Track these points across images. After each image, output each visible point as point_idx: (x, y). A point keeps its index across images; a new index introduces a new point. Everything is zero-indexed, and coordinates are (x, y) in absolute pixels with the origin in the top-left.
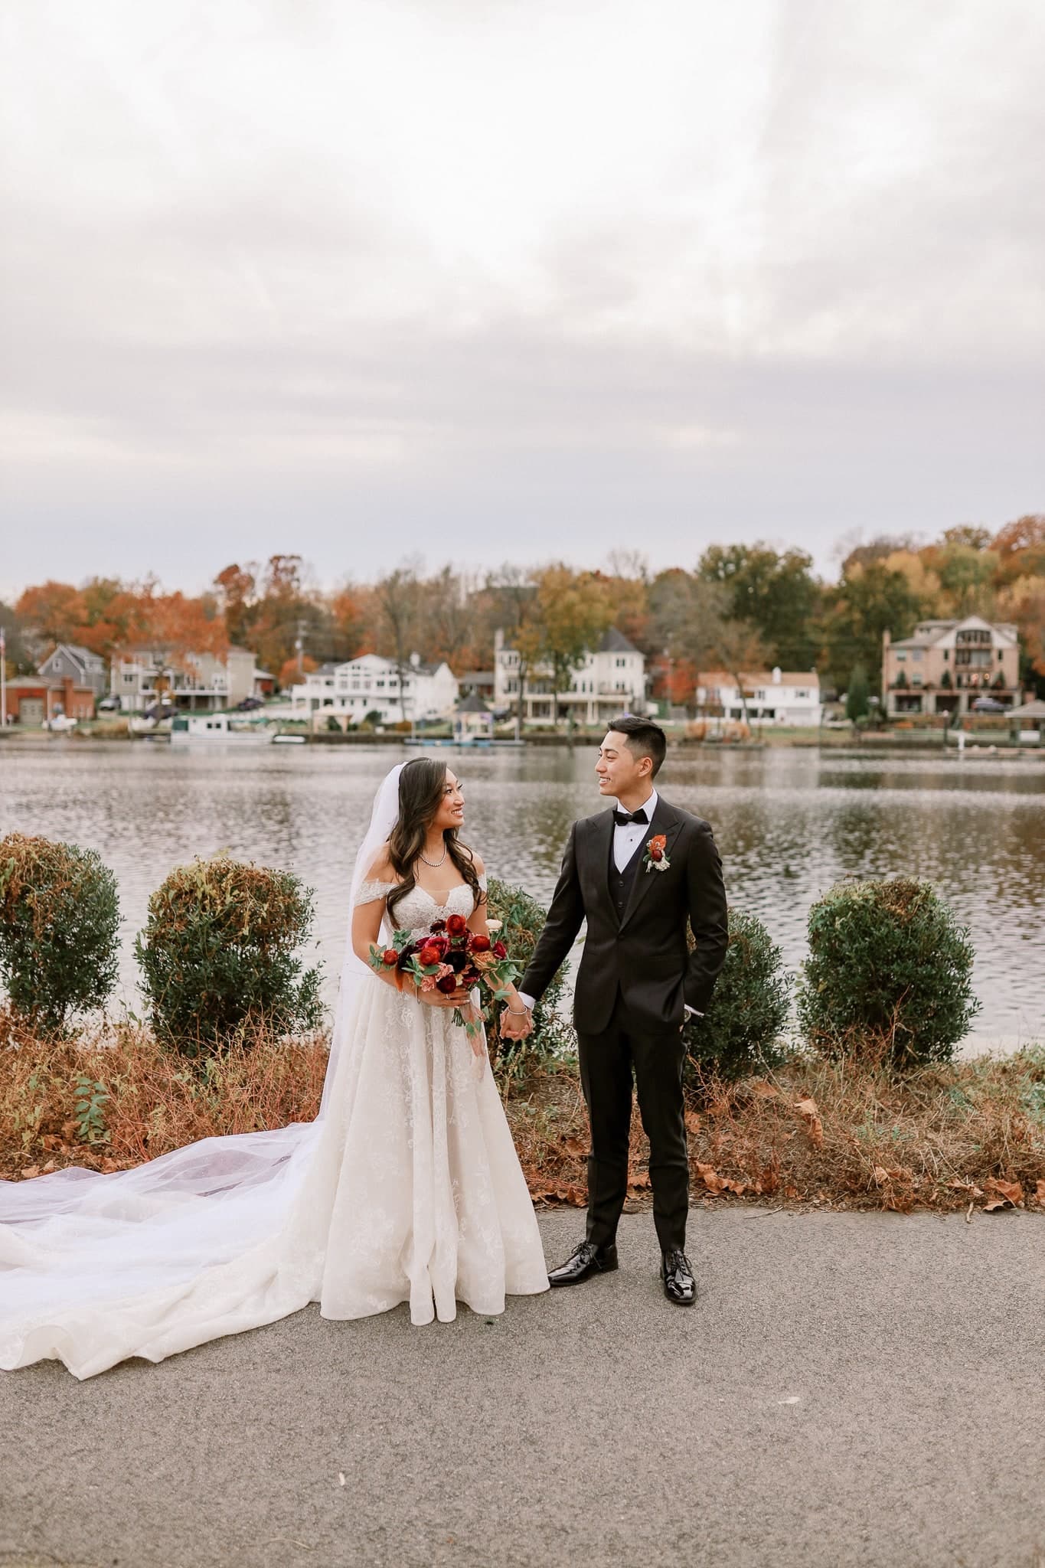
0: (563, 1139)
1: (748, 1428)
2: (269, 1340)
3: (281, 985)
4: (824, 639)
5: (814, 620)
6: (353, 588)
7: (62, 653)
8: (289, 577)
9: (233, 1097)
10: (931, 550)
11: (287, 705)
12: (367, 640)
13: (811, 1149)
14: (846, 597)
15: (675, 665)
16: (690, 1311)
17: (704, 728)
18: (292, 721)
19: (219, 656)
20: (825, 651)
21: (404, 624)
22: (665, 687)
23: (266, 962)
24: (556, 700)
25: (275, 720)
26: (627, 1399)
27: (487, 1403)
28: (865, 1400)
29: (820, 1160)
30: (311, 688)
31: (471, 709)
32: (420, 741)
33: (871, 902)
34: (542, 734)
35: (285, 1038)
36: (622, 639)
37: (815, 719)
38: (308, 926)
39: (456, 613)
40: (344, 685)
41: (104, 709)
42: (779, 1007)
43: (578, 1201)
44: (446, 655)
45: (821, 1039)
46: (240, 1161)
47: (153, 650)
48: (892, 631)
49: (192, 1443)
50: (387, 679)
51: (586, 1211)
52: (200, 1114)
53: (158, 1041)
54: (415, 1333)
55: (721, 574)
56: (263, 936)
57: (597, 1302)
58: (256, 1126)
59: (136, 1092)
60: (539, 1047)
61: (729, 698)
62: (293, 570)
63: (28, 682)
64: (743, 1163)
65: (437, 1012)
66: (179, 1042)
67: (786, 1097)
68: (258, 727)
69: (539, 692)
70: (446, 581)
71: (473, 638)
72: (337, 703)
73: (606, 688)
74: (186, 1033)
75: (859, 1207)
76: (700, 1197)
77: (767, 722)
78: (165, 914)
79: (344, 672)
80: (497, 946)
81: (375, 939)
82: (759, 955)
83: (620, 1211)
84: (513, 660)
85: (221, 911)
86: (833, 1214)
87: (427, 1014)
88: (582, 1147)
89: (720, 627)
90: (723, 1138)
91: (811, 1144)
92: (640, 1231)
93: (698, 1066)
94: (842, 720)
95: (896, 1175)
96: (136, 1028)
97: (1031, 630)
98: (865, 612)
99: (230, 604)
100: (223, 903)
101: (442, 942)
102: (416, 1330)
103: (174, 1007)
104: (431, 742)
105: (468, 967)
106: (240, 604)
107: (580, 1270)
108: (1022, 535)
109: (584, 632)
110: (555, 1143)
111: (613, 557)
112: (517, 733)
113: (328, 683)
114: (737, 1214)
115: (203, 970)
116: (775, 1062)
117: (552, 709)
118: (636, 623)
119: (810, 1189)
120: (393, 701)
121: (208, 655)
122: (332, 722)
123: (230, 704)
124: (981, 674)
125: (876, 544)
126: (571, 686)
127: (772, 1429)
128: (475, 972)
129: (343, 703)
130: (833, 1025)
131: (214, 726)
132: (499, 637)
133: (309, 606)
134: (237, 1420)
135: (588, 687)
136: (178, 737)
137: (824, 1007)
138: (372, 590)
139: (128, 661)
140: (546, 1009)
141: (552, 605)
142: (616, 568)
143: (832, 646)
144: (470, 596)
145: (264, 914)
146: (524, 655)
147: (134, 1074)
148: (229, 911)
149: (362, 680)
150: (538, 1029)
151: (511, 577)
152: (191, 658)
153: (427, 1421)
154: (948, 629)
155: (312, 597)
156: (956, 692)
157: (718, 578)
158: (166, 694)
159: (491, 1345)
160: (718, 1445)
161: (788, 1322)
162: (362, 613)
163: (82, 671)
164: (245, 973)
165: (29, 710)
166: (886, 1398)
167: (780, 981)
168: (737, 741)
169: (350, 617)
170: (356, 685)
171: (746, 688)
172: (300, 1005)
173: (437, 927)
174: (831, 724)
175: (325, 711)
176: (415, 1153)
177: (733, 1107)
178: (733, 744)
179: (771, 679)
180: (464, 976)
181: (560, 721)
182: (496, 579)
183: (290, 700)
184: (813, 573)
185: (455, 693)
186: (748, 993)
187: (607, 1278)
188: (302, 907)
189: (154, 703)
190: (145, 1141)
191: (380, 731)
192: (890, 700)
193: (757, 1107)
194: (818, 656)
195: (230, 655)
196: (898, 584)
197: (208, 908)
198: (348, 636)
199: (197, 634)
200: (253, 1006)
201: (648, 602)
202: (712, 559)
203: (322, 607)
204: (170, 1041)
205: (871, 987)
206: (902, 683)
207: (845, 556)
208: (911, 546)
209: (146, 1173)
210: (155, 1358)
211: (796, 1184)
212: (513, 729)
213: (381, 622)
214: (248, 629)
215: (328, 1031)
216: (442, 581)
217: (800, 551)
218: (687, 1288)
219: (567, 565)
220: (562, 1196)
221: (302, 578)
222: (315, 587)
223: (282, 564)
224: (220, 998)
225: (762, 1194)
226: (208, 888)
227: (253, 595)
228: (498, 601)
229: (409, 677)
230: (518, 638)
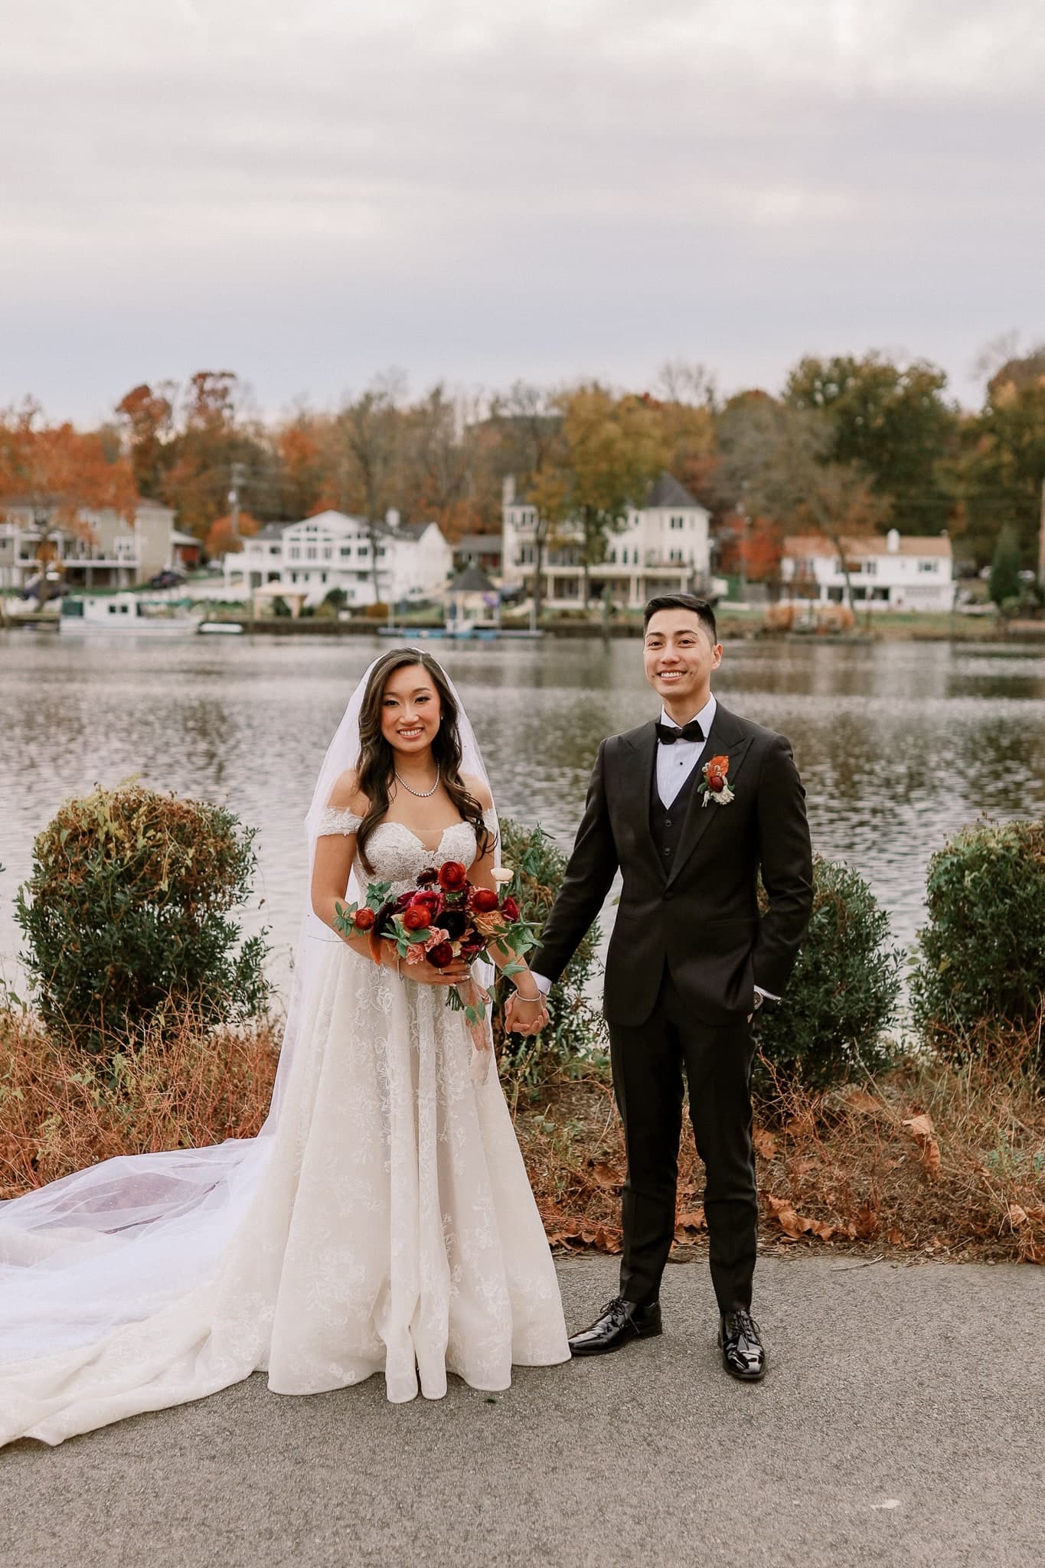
0: (591, 1164)
1: (830, 1538)
2: (200, 1419)
3: (213, 957)
4: (961, 489)
5: (947, 463)
6: (307, 419)
8: (219, 403)
9: (150, 1106)
11: (217, 581)
12: (327, 490)
13: (923, 1180)
14: (992, 430)
15: (752, 526)
16: (757, 1389)
17: (791, 612)
18: (224, 603)
19: (124, 512)
20: (961, 507)
21: (378, 469)
22: (738, 557)
23: (191, 927)
24: (587, 575)
25: (201, 602)
26: (671, 1500)
27: (487, 1502)
28: (987, 1506)
29: (936, 1195)
30: (250, 558)
31: (470, 587)
32: (400, 631)
33: (1014, 851)
34: (567, 622)
35: (218, 1028)
36: (679, 489)
37: (944, 602)
38: (248, 879)
39: (449, 453)
40: (295, 553)
42: (885, 991)
43: (609, 1245)
44: (436, 510)
45: (941, 1035)
46: (160, 1187)
47: (33, 505)
49: (102, 1547)
50: (355, 544)
51: (619, 1259)
52: (106, 1126)
53: (49, 1031)
54: (392, 1412)
55: (819, 398)
56: (187, 892)
57: (634, 1376)
58: (180, 1143)
59: (21, 1097)
60: (559, 1043)
61: (826, 572)
62: (224, 393)
64: (832, 1197)
65: (424, 992)
66: (77, 1032)
67: (892, 1113)
68: (178, 611)
69: (563, 564)
70: (435, 411)
71: (472, 489)
72: (287, 578)
73: (655, 558)
74: (87, 1021)
75: (986, 1257)
76: (774, 1243)
77: (879, 605)
78: (56, 861)
79: (295, 535)
80: (506, 903)
81: (342, 893)
82: (858, 922)
83: (665, 1259)
84: (528, 519)
85: (131, 858)
86: (952, 1266)
87: (411, 996)
88: (616, 1175)
89: (816, 472)
90: (805, 1166)
91: (925, 1174)
92: (692, 1286)
93: (773, 1069)
94: (983, 603)
95: (1037, 1215)
96: (20, 1014)
98: (1018, 452)
99: (138, 440)
100: (133, 848)
101: (432, 899)
102: (394, 1408)
103: (70, 986)
104: (414, 632)
105: (469, 931)
106: (152, 440)
107: (611, 1335)
109: (624, 480)
110: (579, 1169)
111: (668, 374)
112: (532, 621)
113: (274, 551)
114: (823, 1265)
115: (108, 937)
116: (878, 1066)
117: (582, 587)
118: (698, 466)
119: (921, 1233)
120: (362, 575)
121: (109, 512)
122: (279, 603)
123: (140, 580)
125: (1037, 355)
126: (608, 555)
127: (862, 1539)
128: (478, 939)
129: (294, 578)
130: (958, 1016)
131: (118, 609)
132: (509, 486)
133: (246, 444)
134: (160, 1519)
135: (631, 556)
136: (69, 625)
137: (946, 992)
138: (333, 420)
140: (570, 992)
141: (583, 441)
142: (672, 390)
143: (971, 499)
144: (468, 429)
145: (189, 862)
146: (544, 511)
147: (19, 1073)
148: (141, 858)
149: (320, 546)
150: (558, 1019)
151: (526, 402)
152: (85, 516)
153: (408, 1524)
155: (251, 430)
157: (814, 404)
158: (52, 565)
159: (493, 1428)
160: (790, 1558)
161: (887, 1405)
162: (319, 453)
164: (164, 941)
166: (1014, 1503)
167: (887, 956)
168: (836, 632)
169: (303, 459)
170: (312, 553)
171: (850, 558)
172: (239, 985)
173: (425, 879)
174: (967, 609)
175: (270, 589)
176: (393, 1177)
177: (819, 1124)
178: (831, 637)
179: (886, 544)
180: (463, 944)
181: (592, 604)
182: (505, 405)
183: (221, 574)
184: (946, 397)
185: (447, 564)
186: (843, 973)
187: (648, 1345)
188: (240, 853)
189: (36, 578)
190: (34, 1162)
191: (345, 616)
193: (852, 1124)
194: (952, 514)
195: (140, 512)
197: (113, 854)
198: (300, 484)
199: (94, 482)
200: (175, 986)
201: (715, 437)
202: (806, 376)
203: (265, 445)
204: (64, 1031)
205: (1011, 966)
207: (992, 372)
209: (34, 1204)
210: (52, 1440)
211: (902, 1225)
212: (527, 615)
213: (346, 466)
214: (163, 475)
215: (276, 1021)
216: (430, 408)
217: (929, 365)
218: (754, 1360)
219: (603, 385)
220: (588, 1239)
221: (236, 405)
222: (254, 416)
223: (209, 384)
224: (131, 974)
225: (856, 1238)
226: (113, 826)
227: (170, 428)
228: (508, 437)
229: (385, 542)
230: (534, 487)
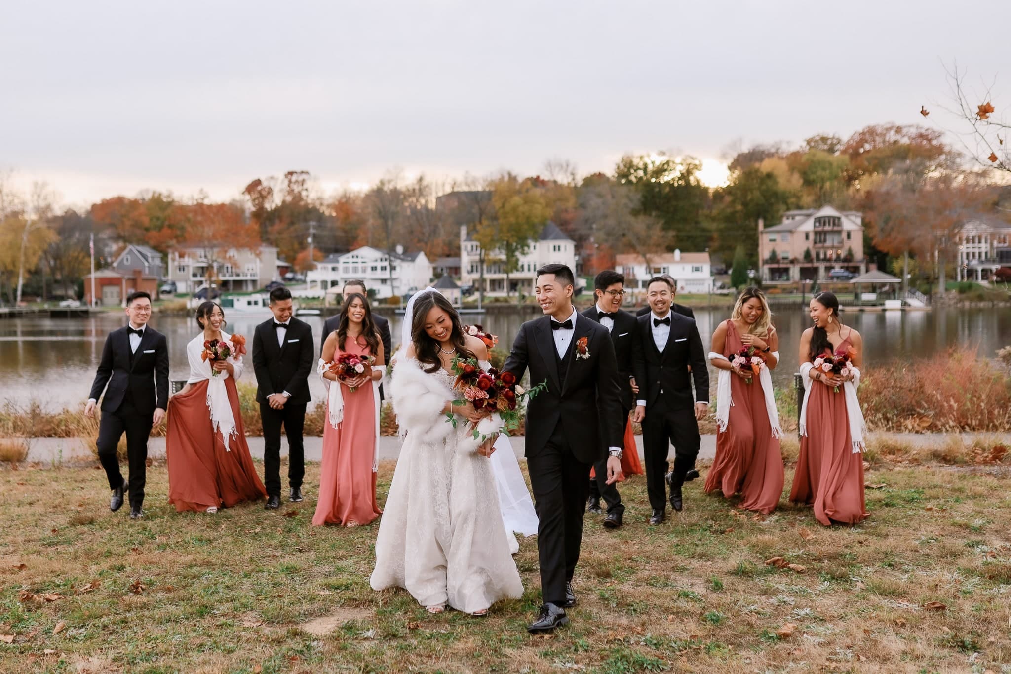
4: (714, 226)
5: (706, 211)
6: (348, 194)
7: (131, 250)
8: (300, 188)
10: (796, 154)
11: (303, 286)
12: (362, 236)
14: (732, 193)
15: (599, 248)
18: (307, 298)
19: (252, 250)
20: (716, 235)
21: (390, 223)
22: (592, 265)
24: (508, 278)
30: (321, 273)
31: (445, 285)
34: (498, 304)
36: (557, 230)
37: (708, 287)
39: (428, 212)
41: (164, 292)
44: (422, 244)
47: (204, 247)
48: (765, 219)
50: (379, 264)
55: (633, 178)
61: (641, 273)
62: (303, 181)
63: (107, 274)
69: (495, 272)
70: (420, 190)
71: (442, 231)
79: (346, 260)
84: (475, 248)
89: (632, 219)
94: (729, 288)
97: (871, 216)
98: (745, 205)
99: (253, 209)
106: (262, 208)
108: (866, 142)
109: (526, 227)
111: (550, 165)
112: (480, 305)
113: (334, 269)
117: (505, 284)
118: (568, 216)
120: (384, 281)
121: (245, 250)
123: (259, 287)
124: (834, 250)
125: (754, 150)
126: (520, 267)
131: (252, 303)
132: (463, 231)
133: (315, 209)
135: (532, 267)
138: (363, 195)
139: (182, 256)
141: (503, 206)
143: (720, 231)
144: (439, 199)
146: (483, 244)
149: (360, 265)
151: (471, 183)
152: (232, 253)
154: (809, 216)
155: (317, 202)
156: (816, 264)
157: (629, 182)
158: (214, 279)
162: (355, 214)
163: (146, 264)
165: (109, 295)
169: (347, 217)
170: (355, 270)
171: (653, 265)
174: (721, 291)
175: (333, 290)
179: (673, 257)
181: (511, 294)
182: (459, 184)
183: (304, 282)
185: (430, 274)
189: (203, 286)
192: (765, 270)
194: (710, 239)
195: (261, 249)
196: (770, 183)
198: (345, 232)
199: (237, 234)
201: (577, 201)
202: (625, 166)
203: (325, 210)
206: (773, 258)
207: (731, 160)
208: (780, 151)
212: (475, 301)
213: (373, 221)
214: (269, 229)
217: (693, 158)
219: (514, 173)
221: (310, 189)
222: (319, 194)
223: (294, 178)
227: (272, 201)
228: (462, 204)
229: (397, 263)
230: (477, 232)
